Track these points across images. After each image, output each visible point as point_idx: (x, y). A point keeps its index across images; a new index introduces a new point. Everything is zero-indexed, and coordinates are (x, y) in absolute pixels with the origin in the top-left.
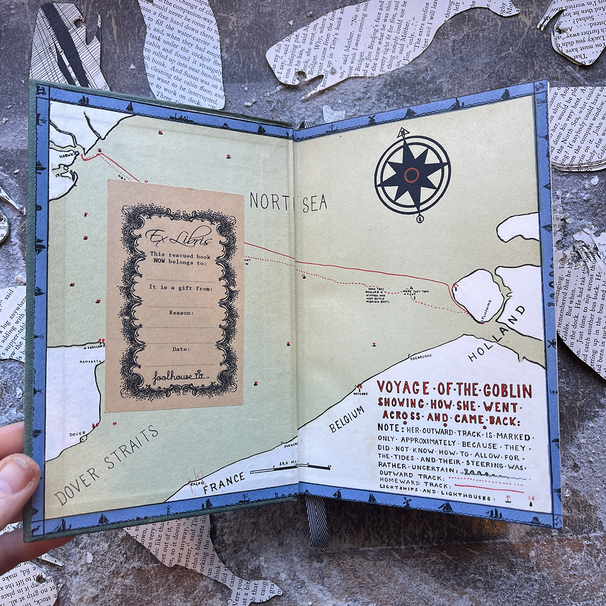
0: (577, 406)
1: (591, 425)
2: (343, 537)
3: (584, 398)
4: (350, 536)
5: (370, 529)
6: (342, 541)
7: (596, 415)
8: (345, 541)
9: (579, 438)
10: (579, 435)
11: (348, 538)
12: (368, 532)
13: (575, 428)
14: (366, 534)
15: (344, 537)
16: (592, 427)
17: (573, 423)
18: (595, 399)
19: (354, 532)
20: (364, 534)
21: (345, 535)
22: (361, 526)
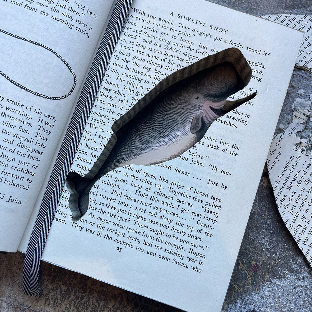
0: (271, 263)
1: (278, 283)
2: (48, 302)
3: (279, 259)
4: (54, 303)
5: (73, 302)
6: (47, 304)
7: (284, 276)
8: (49, 305)
9: (264, 290)
10: (266, 287)
11: (52, 303)
12: (70, 305)
13: (264, 281)
14: (68, 306)
15: (50, 302)
16: (278, 285)
17: (264, 276)
18: (288, 263)
19: (59, 300)
20: (66, 305)
21: (51, 300)
22: (66, 298)
